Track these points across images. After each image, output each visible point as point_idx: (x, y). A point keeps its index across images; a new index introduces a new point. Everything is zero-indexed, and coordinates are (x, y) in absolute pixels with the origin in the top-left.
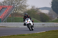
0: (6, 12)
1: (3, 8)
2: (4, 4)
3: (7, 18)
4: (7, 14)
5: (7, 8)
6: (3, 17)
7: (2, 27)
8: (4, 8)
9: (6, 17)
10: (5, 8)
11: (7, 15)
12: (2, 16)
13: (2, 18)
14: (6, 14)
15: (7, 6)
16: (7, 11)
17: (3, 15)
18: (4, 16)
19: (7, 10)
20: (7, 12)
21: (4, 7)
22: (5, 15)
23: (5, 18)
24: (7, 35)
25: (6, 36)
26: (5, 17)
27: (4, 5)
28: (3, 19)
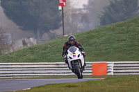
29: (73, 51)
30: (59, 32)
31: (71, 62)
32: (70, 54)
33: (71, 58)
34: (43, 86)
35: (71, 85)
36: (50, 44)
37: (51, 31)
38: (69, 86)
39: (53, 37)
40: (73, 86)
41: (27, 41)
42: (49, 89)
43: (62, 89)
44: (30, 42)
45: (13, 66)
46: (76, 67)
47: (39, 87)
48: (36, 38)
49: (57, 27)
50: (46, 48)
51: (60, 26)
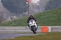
29: (32, 22)
30: (27, 13)
31: (31, 26)
32: (30, 23)
33: (31, 25)
34: (20, 37)
35: (32, 36)
36: (23, 19)
37: (23, 13)
38: (31, 37)
39: (24, 16)
40: (33, 37)
41: (13, 17)
42: (22, 38)
43: (28, 38)
44: (14, 18)
45: (6, 28)
46: (33, 29)
47: (18, 37)
48: (17, 16)
49: (26, 11)
50: (21, 20)
51: (27, 11)
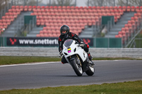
0: (133, 21)
1: (126, 12)
2: (129, 3)
3: (137, 37)
4: (137, 26)
5: (135, 12)
6: (127, 34)
7: (123, 58)
8: (128, 12)
9: (134, 33)
10: (131, 11)
11: (137, 30)
12: (123, 32)
13: (124, 37)
14: (133, 26)
15: (136, 7)
16: (135, 20)
17: (126, 30)
18: (128, 32)
19: (136, 17)
20: (136, 23)
21: (128, 10)
22: (130, 30)
23: (130, 37)
24: (135, 78)
25: (133, 82)
26: (130, 34)
27: (129, 5)
28: (125, 39)
